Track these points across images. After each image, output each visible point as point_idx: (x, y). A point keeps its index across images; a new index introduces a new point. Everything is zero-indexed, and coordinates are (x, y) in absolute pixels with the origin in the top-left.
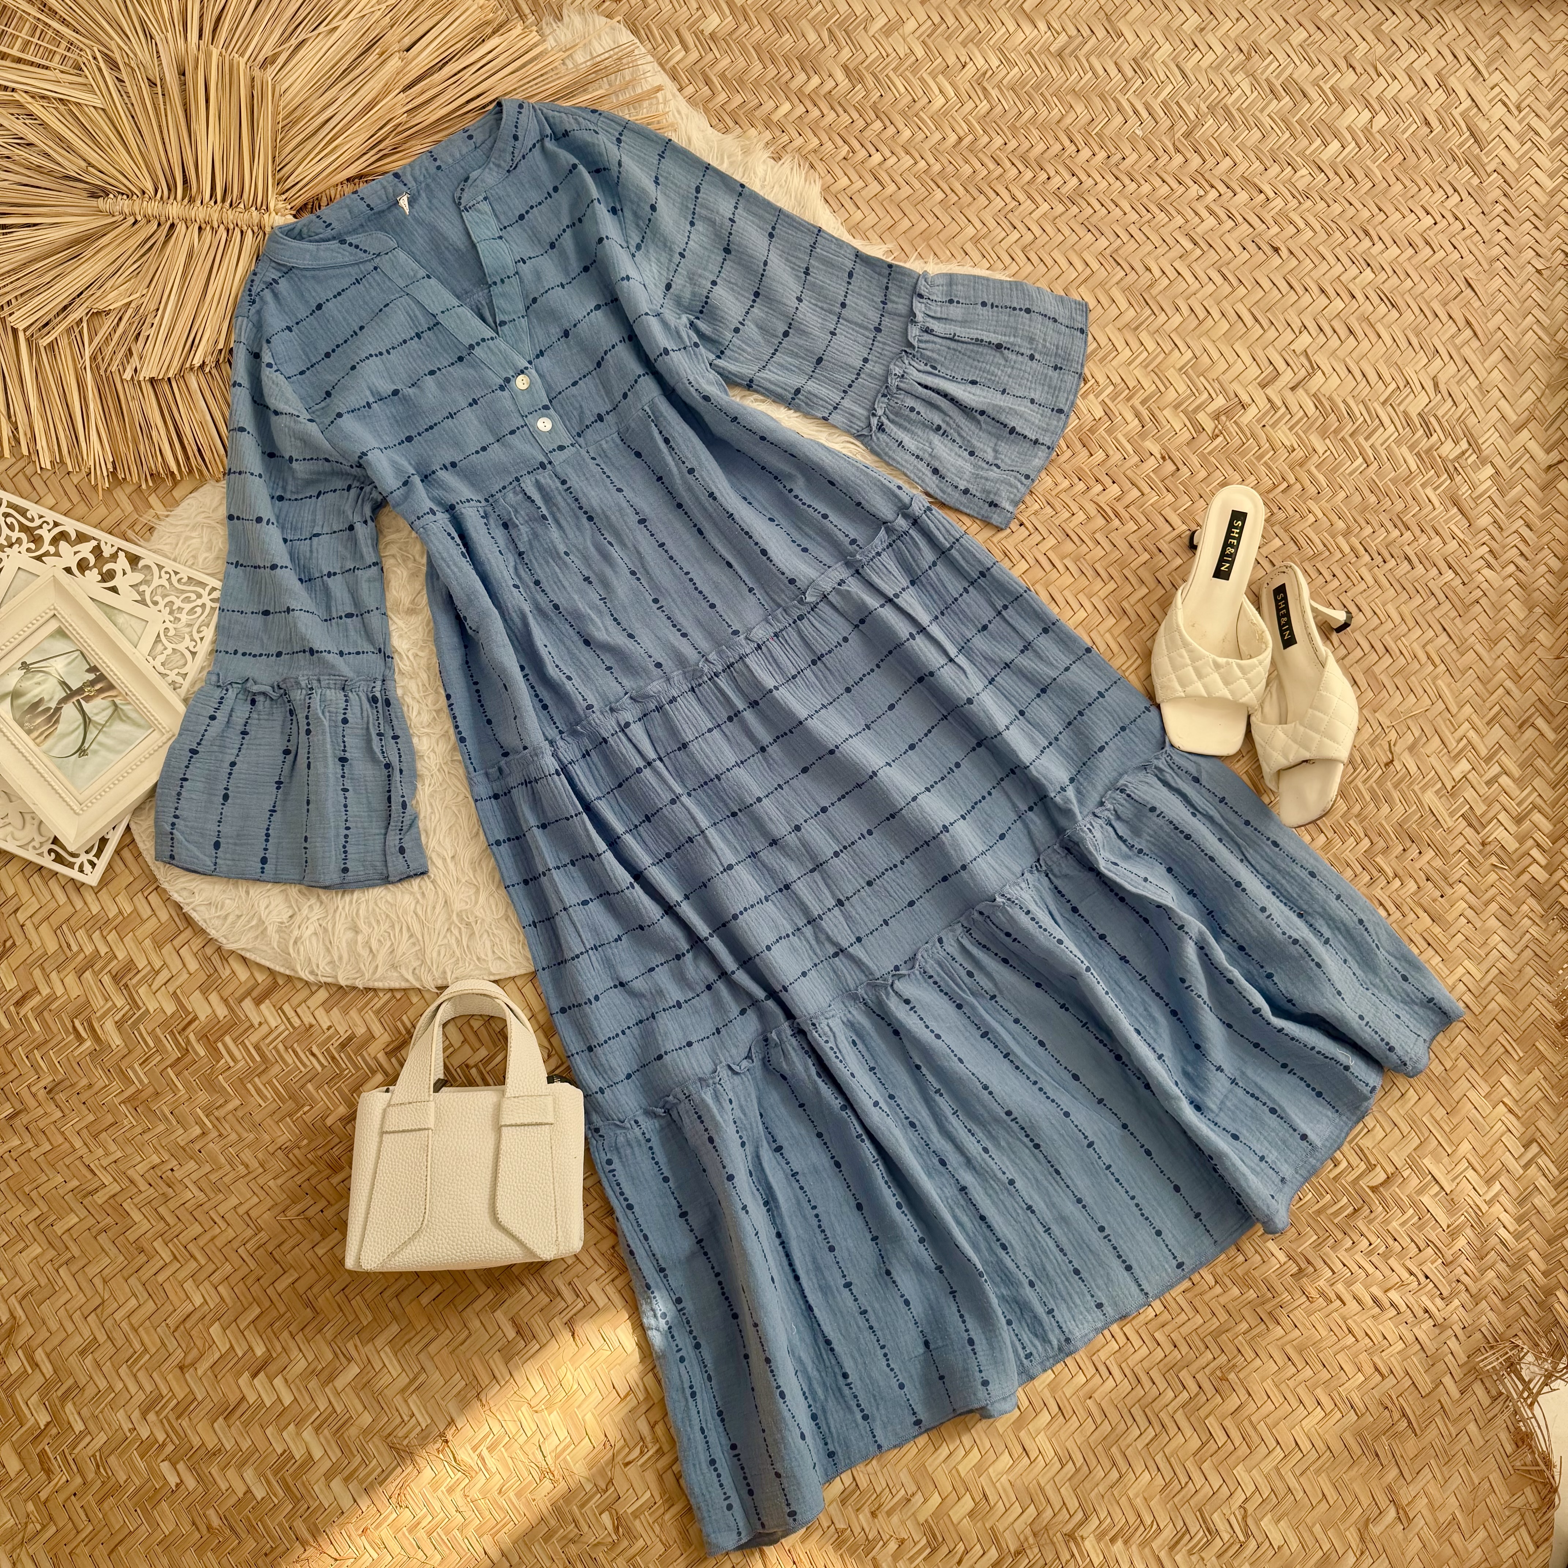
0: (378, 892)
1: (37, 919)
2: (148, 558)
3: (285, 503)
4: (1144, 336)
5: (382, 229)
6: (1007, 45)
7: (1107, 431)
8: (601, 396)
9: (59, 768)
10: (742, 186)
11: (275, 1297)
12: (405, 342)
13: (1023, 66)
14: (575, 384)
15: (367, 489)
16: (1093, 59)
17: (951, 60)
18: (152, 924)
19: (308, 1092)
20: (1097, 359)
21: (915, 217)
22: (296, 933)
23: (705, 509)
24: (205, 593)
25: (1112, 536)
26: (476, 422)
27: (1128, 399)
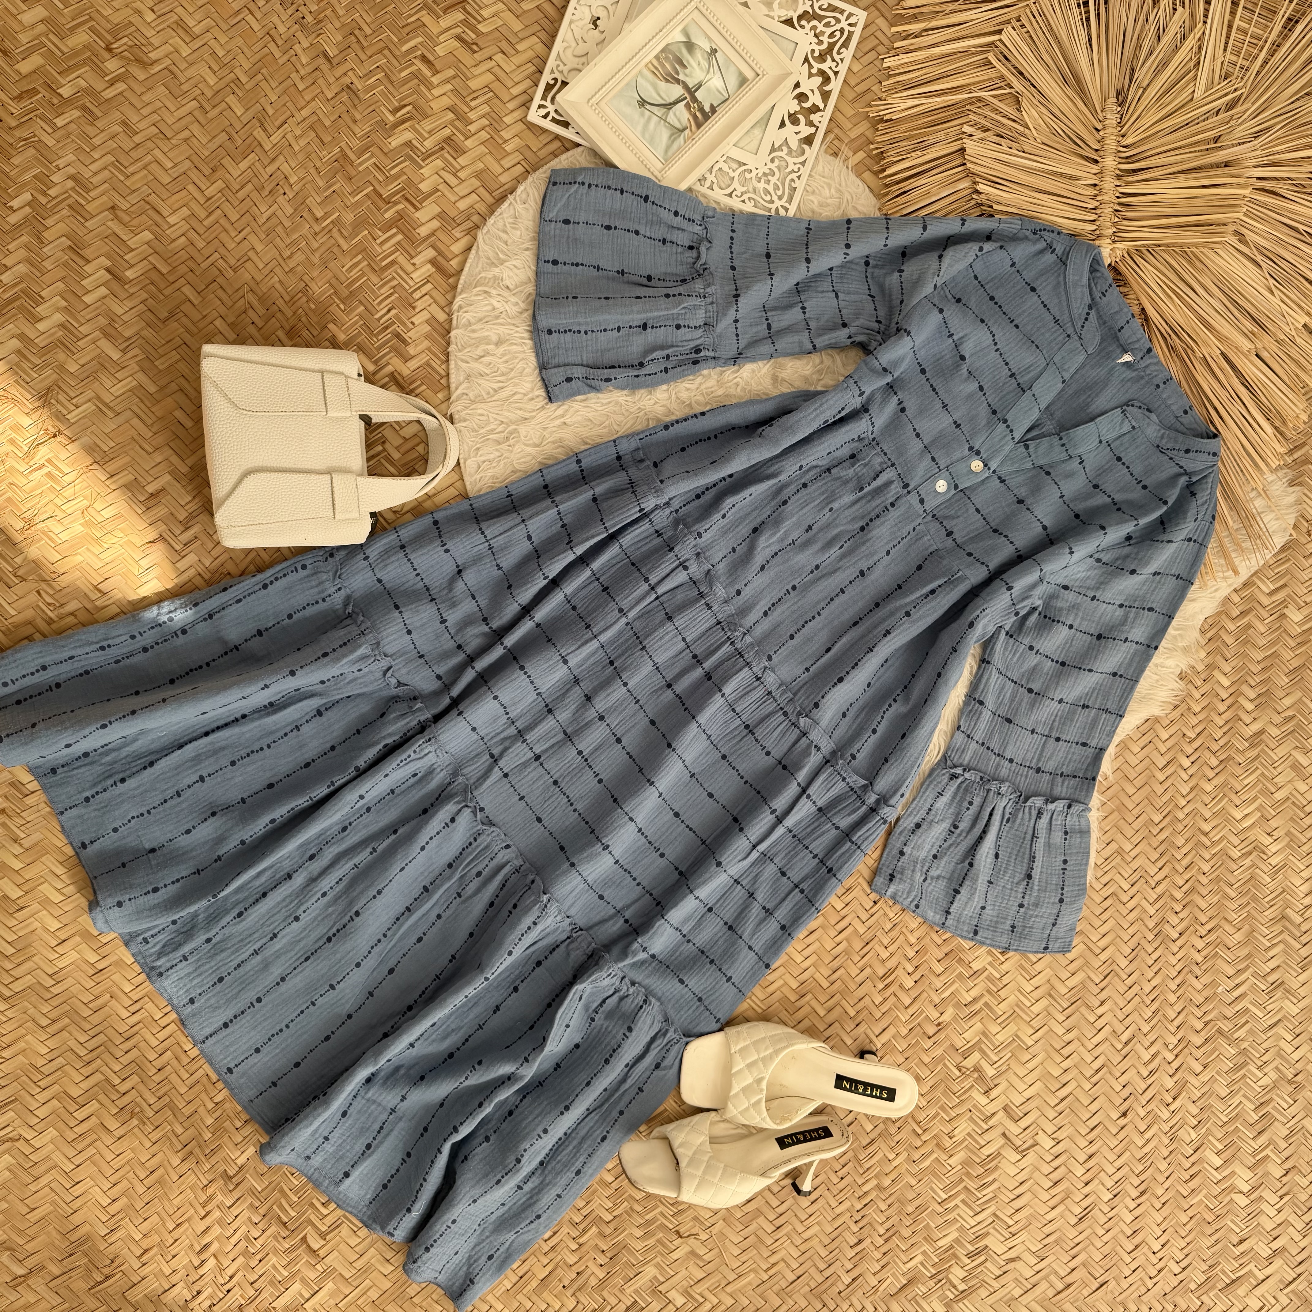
0: (532, 361)
1: (497, 70)
2: (811, 153)
3: (862, 268)
4: (1044, 1003)
5: (1103, 340)
6: (1289, 871)
7: (961, 974)
8: (968, 534)
9: (627, 84)
10: (1156, 648)
11: (177, 285)
12: (1007, 364)
13: (1272, 886)
14: (978, 511)
15: (879, 337)
16: (1281, 947)
17: (1274, 823)
18: (497, 169)
19: (356, 308)
20: (1023, 962)
21: (1137, 798)
22: (494, 292)
23: (875, 627)
24: (783, 202)
25: (869, 983)
26: (941, 427)
27: (988, 991)
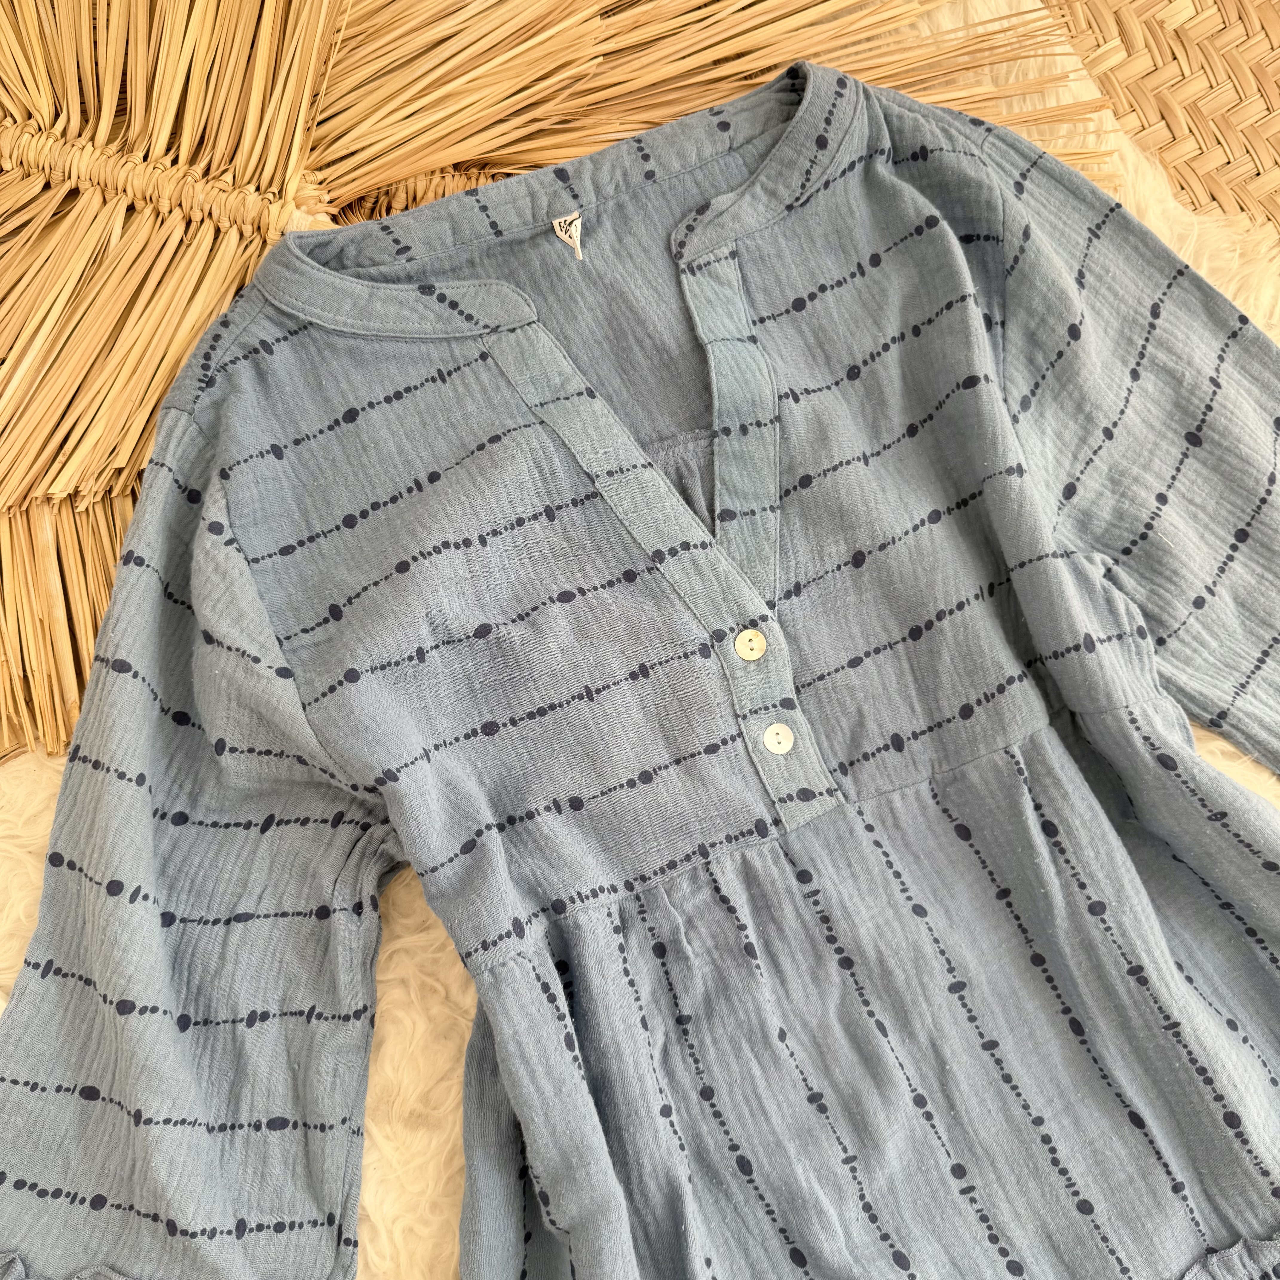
3: (189, 831)
5: (511, 277)
8: (907, 698)
12: (520, 522)
14: (855, 663)
15: (378, 831)
26: (637, 715)
